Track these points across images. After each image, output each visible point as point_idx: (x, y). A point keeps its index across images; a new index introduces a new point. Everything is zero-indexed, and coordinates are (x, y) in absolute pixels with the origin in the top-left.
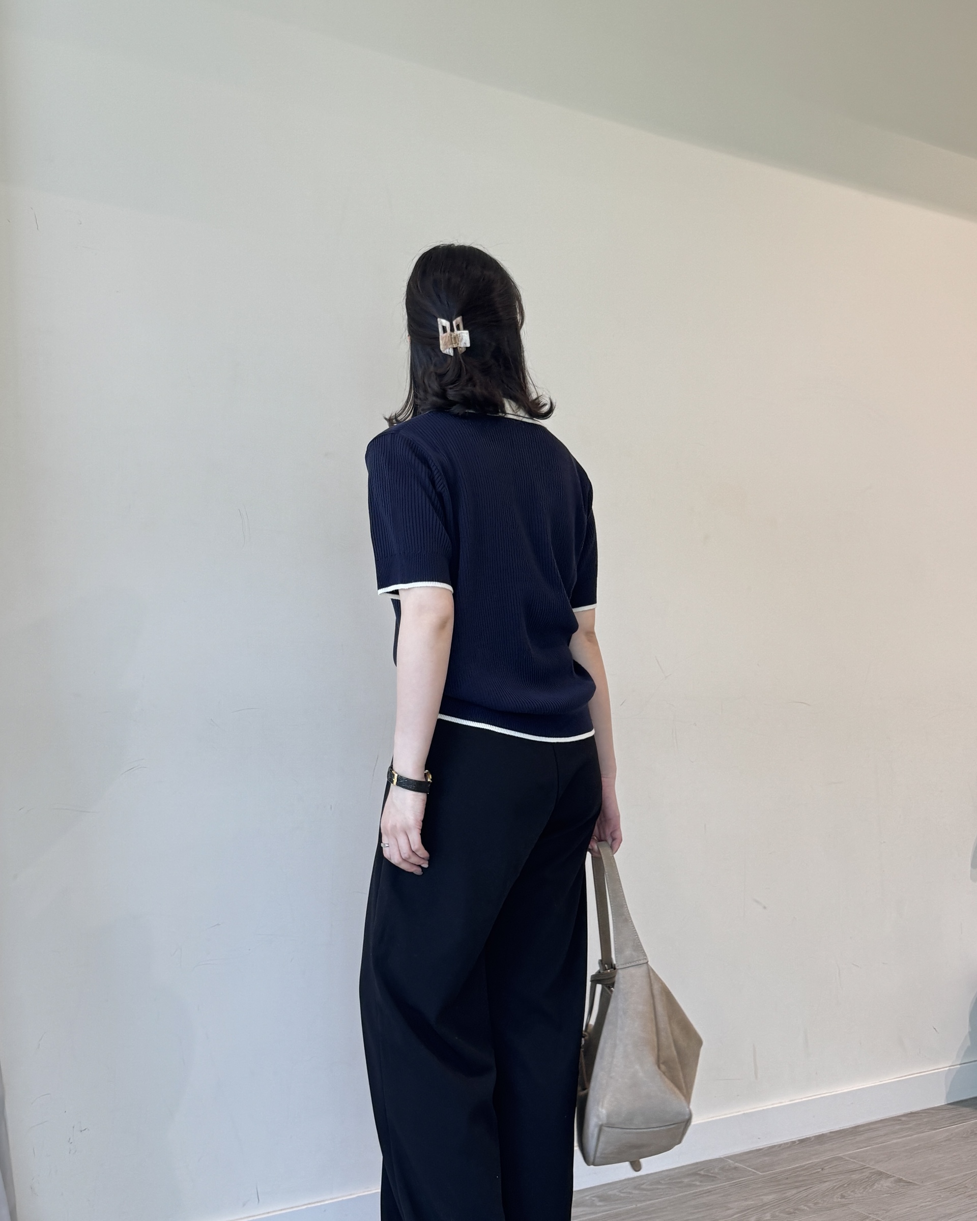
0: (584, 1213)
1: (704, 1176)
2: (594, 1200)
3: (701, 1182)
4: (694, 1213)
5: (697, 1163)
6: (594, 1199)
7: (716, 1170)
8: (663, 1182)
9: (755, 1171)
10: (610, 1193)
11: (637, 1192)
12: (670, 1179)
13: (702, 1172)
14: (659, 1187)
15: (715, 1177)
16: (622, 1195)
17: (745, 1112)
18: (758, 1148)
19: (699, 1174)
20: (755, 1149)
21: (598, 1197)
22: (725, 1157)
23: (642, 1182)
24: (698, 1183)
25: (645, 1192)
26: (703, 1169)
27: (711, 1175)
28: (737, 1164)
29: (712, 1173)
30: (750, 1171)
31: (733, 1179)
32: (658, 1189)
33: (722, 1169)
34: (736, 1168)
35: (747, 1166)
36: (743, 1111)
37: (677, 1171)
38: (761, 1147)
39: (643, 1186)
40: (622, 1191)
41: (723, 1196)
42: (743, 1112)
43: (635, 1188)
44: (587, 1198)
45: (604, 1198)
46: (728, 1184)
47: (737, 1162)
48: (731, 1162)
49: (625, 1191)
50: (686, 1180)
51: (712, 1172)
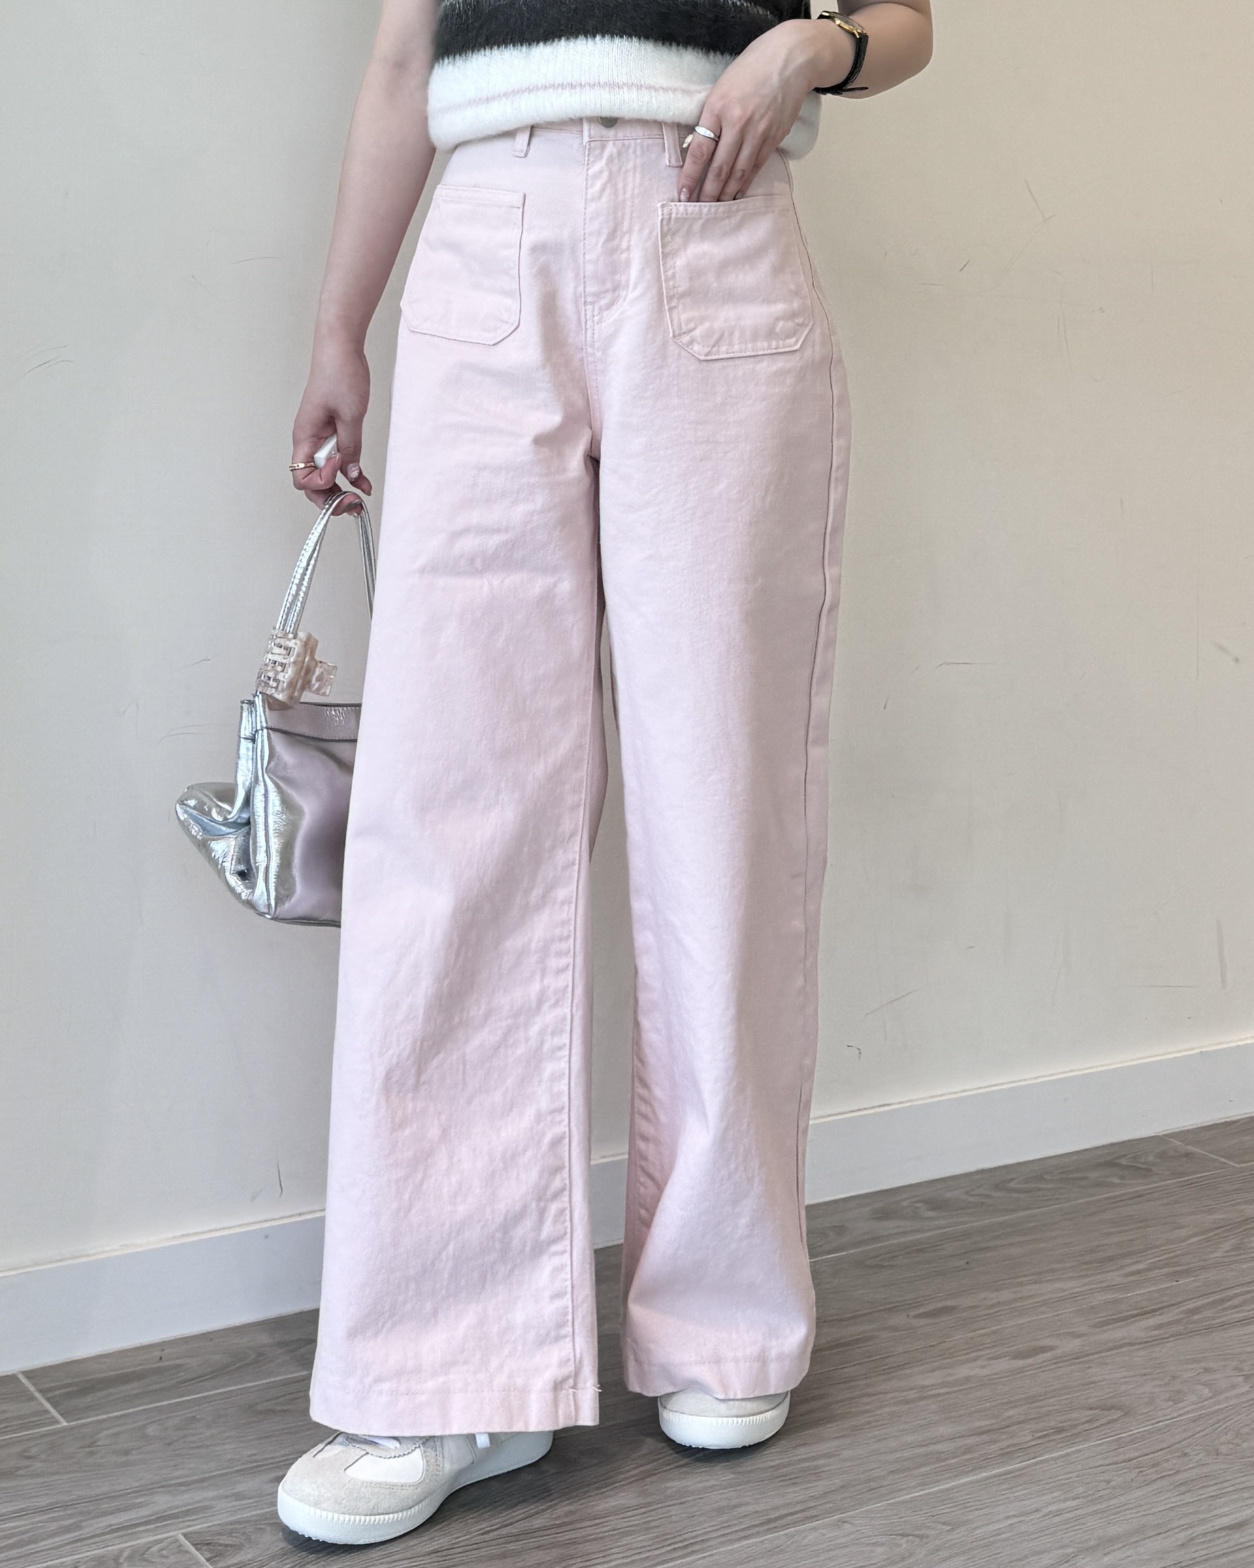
0: (900, 1230)
1: (1127, 1167)
2: (918, 1208)
3: (1122, 1178)
4: (1112, 1234)
5: (1112, 1145)
6: (918, 1205)
7: (1151, 1158)
8: (1048, 1177)
9: (1223, 1160)
10: (949, 1195)
11: (1000, 1194)
12: (1062, 1173)
13: (1124, 1162)
14: (1043, 1186)
15: (1150, 1170)
16: (972, 1199)
17: (1204, 1050)
18: (1228, 1120)
19: (1118, 1165)
20: (1224, 1120)
21: (925, 1202)
22: (1165, 1135)
23: (1009, 1177)
24: (1116, 1180)
25: (1015, 1195)
26: (1126, 1155)
27: (1140, 1166)
28: (1190, 1148)
29: (1143, 1163)
30: (1214, 1161)
31: (1183, 1174)
32: (1039, 1189)
33: (1162, 1156)
34: (1188, 1155)
35: (1210, 1152)
36: (1200, 1048)
37: (1075, 1158)
38: (1235, 1119)
39: (1012, 1185)
40: (973, 1193)
41: (1168, 1204)
42: (1198, 1051)
43: (997, 1187)
44: (905, 1204)
45: (937, 1205)
46: (1176, 1183)
47: (1187, 1144)
48: (1179, 1143)
49: (976, 1192)
50: (1093, 1175)
51: (1142, 1160)
